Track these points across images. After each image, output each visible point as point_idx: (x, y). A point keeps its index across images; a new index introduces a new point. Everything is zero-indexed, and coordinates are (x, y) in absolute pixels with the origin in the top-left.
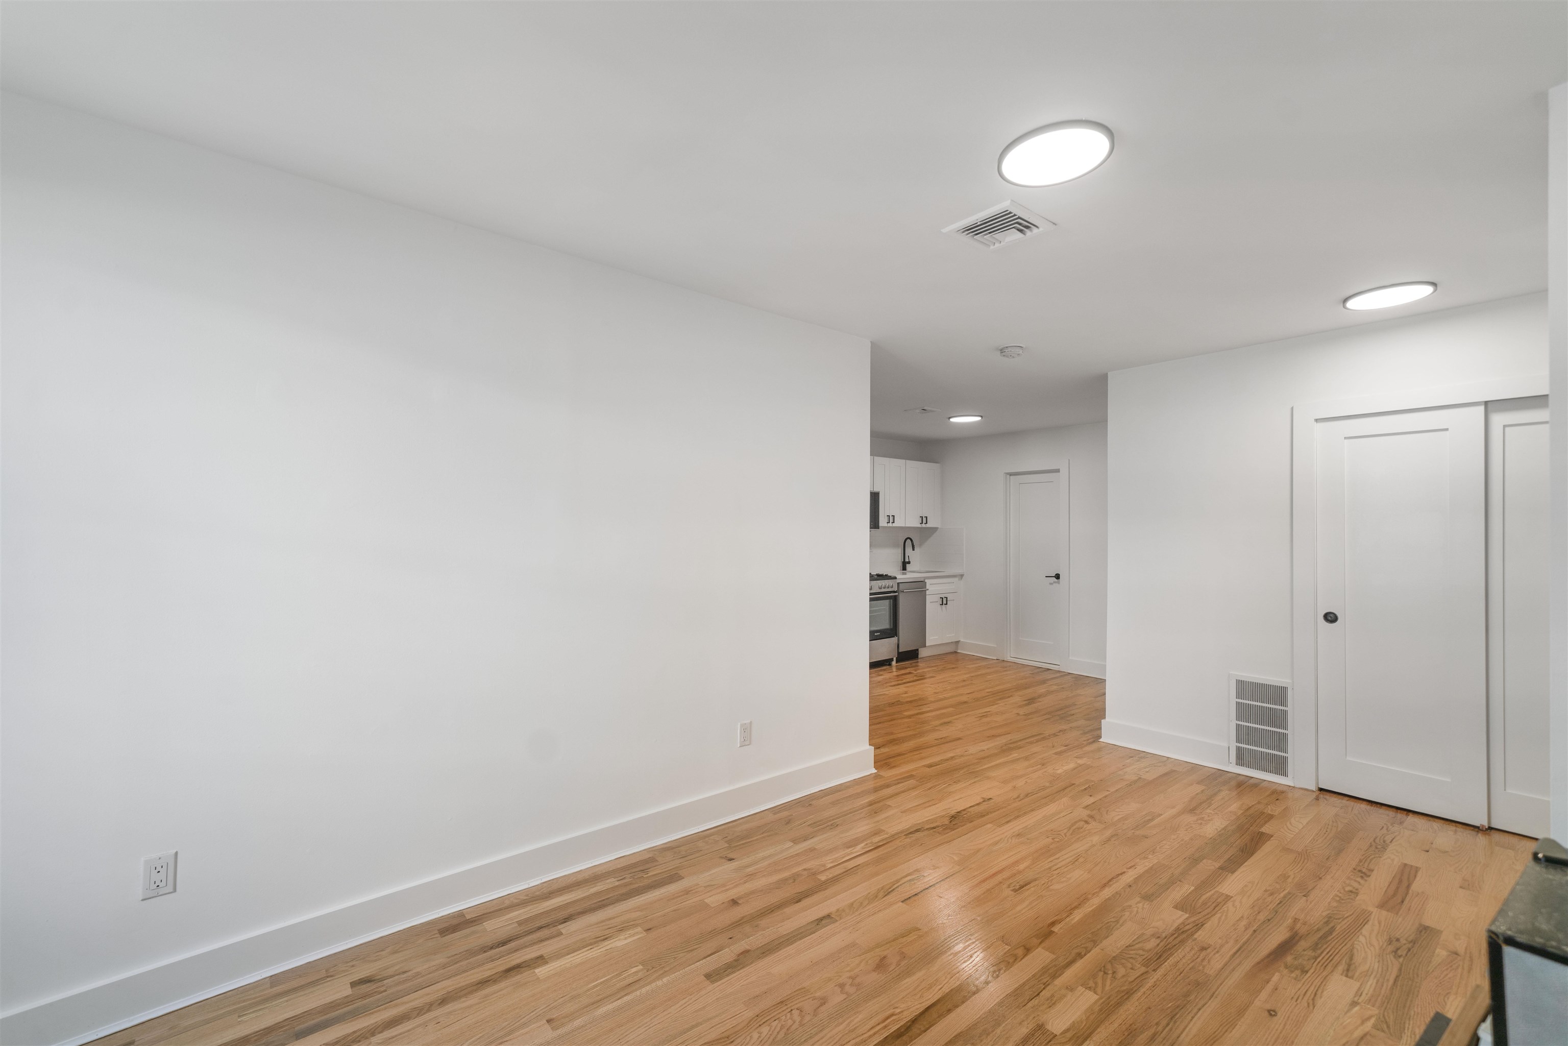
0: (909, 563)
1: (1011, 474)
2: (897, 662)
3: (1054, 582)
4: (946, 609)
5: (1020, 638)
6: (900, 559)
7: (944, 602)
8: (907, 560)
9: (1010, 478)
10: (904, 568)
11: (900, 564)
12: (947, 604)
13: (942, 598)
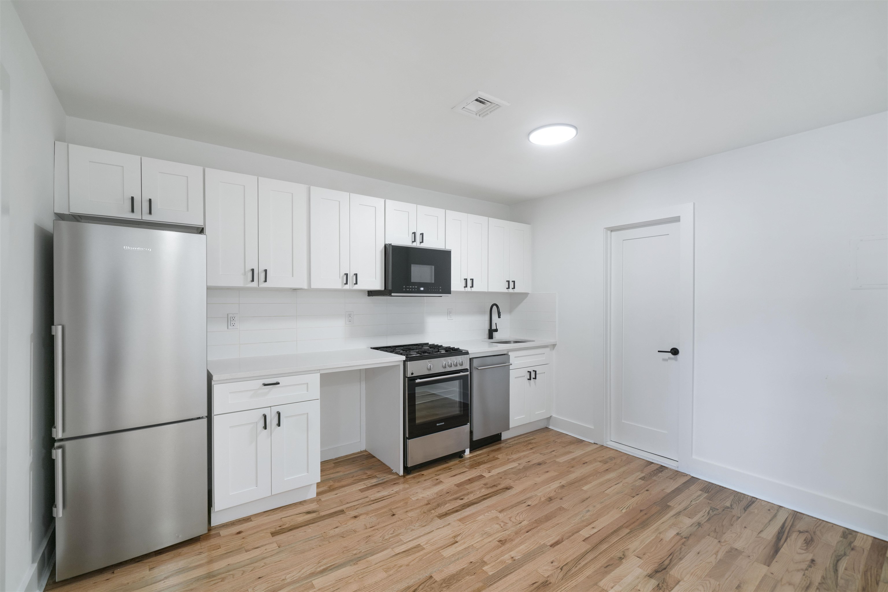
0: (496, 330)
1: (612, 230)
2: (471, 451)
3: (670, 358)
4: (535, 384)
5: (623, 421)
6: (487, 327)
7: (533, 376)
8: (494, 327)
9: (611, 235)
10: (491, 337)
11: (487, 332)
12: (535, 378)
13: (530, 372)
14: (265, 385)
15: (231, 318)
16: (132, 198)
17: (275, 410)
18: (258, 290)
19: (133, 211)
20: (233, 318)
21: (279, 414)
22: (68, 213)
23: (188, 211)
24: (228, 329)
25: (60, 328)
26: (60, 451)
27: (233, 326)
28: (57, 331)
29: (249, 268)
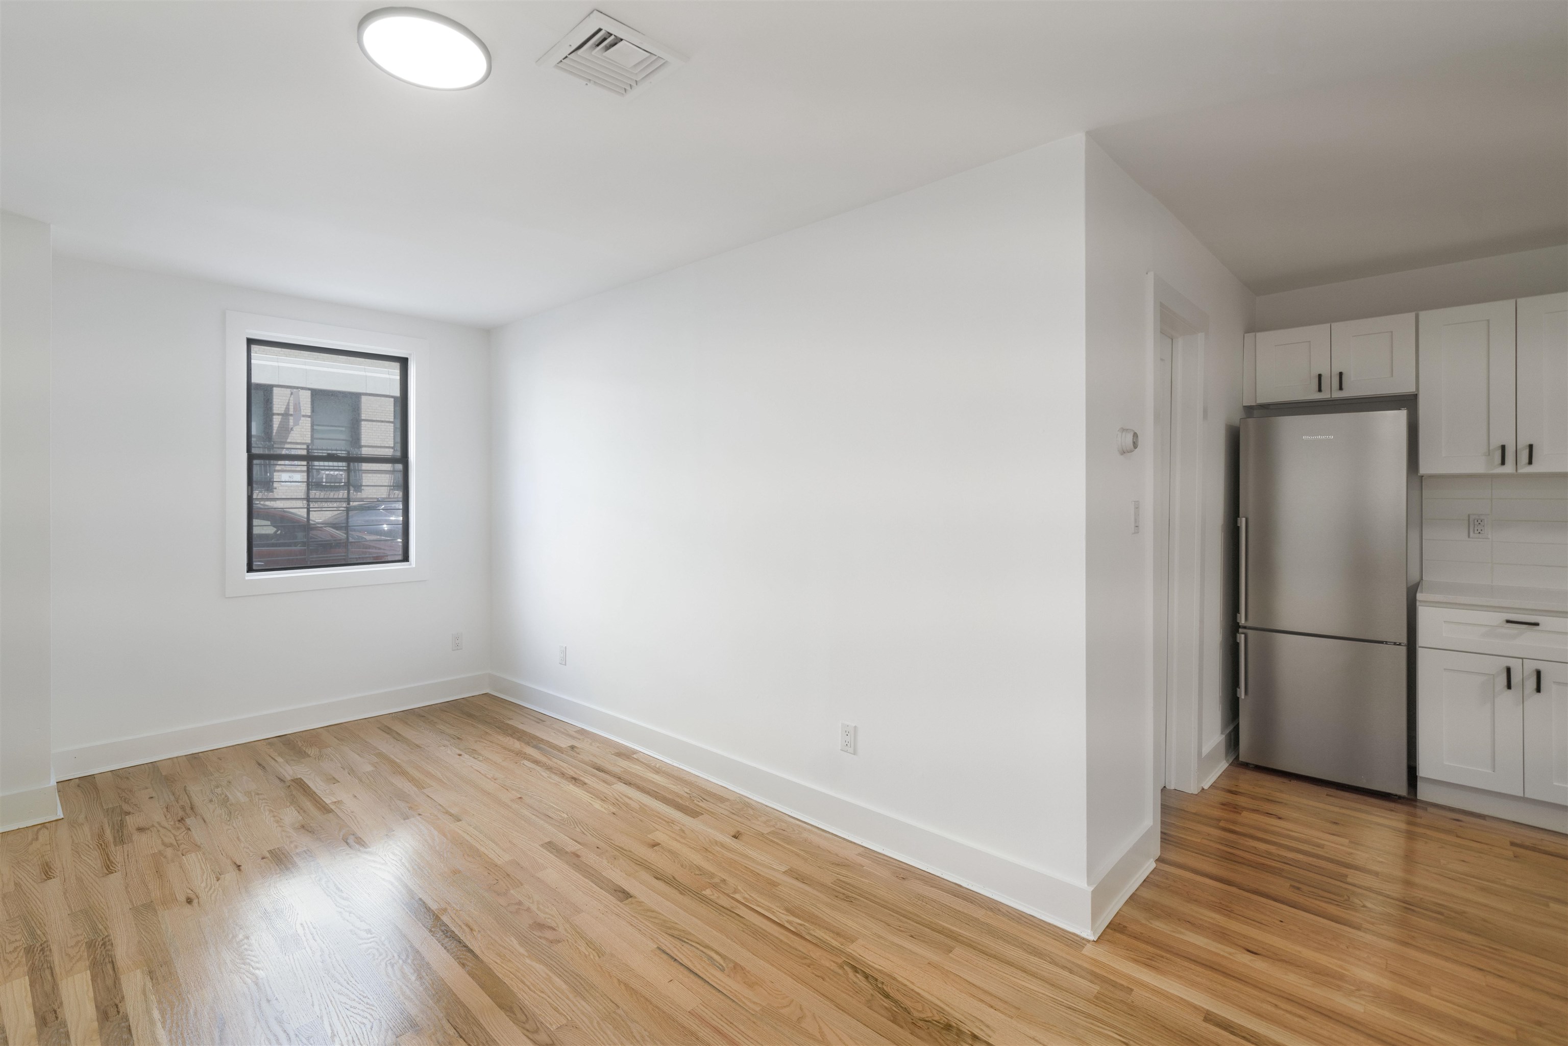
14: (1508, 621)
15: (1476, 521)
16: (1320, 376)
17: (1531, 666)
18: (1516, 476)
19: (1320, 390)
20: (1479, 521)
21: (1539, 673)
22: (1255, 404)
23: (1392, 376)
24: (1469, 537)
25: (1244, 520)
26: (1243, 636)
27: (1479, 534)
28: (1242, 522)
29: (1496, 443)
